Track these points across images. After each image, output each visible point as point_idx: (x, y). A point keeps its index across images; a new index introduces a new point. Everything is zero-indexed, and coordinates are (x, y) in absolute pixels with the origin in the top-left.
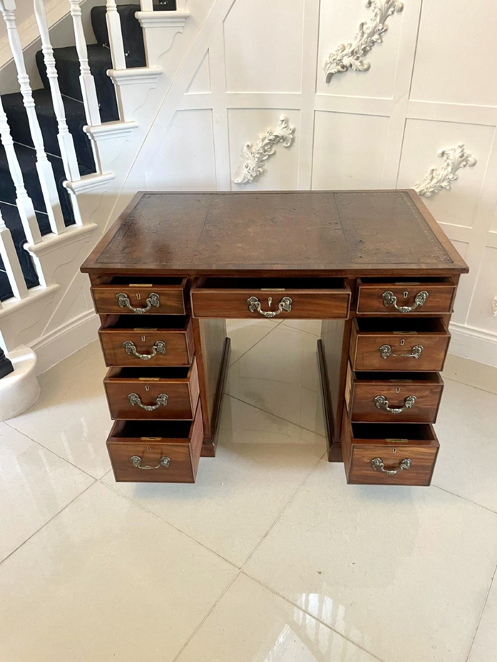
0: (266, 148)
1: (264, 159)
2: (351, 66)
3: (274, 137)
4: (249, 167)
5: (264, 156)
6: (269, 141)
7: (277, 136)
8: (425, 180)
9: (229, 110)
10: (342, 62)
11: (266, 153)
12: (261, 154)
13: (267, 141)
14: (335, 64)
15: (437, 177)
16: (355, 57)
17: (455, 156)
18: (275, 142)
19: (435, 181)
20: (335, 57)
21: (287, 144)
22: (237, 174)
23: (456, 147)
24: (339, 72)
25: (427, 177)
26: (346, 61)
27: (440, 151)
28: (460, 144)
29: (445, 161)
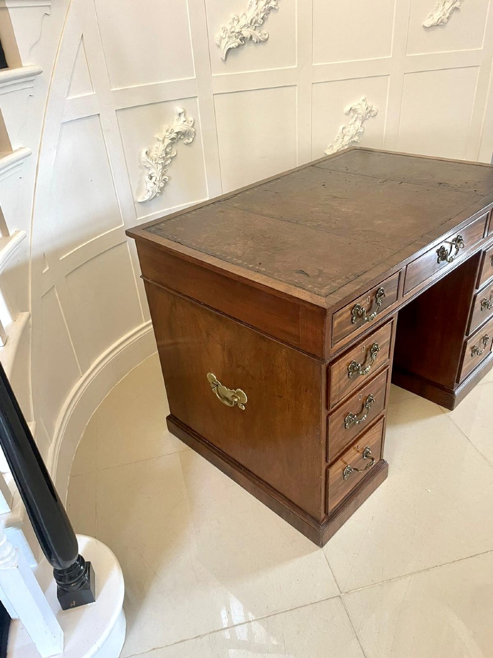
0: (168, 150)
1: (167, 163)
2: (251, 37)
3: (176, 134)
4: (154, 179)
5: (167, 159)
6: (170, 141)
7: (178, 133)
8: (338, 140)
9: (118, 113)
10: (242, 34)
11: (169, 156)
12: (164, 158)
13: (168, 141)
14: (234, 39)
15: (347, 134)
16: (254, 28)
17: (362, 110)
18: (176, 141)
19: (347, 139)
20: (232, 30)
21: (189, 140)
22: (139, 191)
23: (360, 101)
24: (239, 46)
25: (338, 137)
26: (246, 33)
27: (347, 109)
28: (363, 98)
29: (353, 116)
